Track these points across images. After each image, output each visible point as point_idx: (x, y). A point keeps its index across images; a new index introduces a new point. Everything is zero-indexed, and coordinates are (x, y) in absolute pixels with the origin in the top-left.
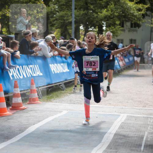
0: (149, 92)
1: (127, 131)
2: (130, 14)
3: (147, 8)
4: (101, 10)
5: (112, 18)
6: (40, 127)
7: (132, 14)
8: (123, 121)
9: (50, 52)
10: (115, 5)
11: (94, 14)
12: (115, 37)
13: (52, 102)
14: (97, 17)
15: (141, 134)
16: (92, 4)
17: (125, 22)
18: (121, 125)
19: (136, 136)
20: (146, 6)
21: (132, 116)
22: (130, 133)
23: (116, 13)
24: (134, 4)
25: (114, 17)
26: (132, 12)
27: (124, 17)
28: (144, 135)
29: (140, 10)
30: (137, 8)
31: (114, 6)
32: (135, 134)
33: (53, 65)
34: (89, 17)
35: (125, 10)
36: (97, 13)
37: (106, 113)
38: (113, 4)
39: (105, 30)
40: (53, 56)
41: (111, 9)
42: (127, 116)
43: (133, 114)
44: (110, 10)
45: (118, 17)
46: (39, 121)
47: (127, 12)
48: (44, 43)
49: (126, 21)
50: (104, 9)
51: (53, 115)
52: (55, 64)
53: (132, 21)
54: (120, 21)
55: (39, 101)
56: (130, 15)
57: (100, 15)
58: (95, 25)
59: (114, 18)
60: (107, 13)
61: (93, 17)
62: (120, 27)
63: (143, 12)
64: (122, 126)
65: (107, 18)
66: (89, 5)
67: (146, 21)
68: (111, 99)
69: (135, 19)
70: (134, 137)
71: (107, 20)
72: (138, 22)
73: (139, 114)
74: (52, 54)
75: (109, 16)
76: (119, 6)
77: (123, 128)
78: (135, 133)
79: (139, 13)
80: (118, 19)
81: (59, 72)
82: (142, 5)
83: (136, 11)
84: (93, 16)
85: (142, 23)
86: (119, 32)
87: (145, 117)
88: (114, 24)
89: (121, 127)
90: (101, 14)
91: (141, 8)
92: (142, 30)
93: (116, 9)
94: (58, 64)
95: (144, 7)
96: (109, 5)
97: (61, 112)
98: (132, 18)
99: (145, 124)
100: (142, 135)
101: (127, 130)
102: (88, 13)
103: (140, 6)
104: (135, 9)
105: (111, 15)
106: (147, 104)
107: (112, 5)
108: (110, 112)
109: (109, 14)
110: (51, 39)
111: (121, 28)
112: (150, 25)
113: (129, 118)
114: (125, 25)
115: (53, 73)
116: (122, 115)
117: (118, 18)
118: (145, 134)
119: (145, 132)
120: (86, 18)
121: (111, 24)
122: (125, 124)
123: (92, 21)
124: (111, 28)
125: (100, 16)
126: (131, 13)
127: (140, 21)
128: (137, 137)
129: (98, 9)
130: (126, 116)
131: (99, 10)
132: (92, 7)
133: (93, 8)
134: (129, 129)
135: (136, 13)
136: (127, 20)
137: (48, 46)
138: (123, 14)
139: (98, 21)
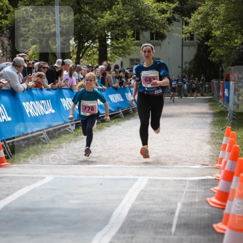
0: (181, 140)
1: (149, 204)
2: (147, 18)
3: (174, 9)
4: (102, 13)
5: (120, 26)
6: (10, 203)
7: (152, 18)
8: (142, 189)
9: (21, 83)
10: (123, 4)
11: (91, 19)
12: (127, 56)
13: (29, 164)
14: (96, 24)
15: (171, 207)
16: (87, 4)
17: (141, 31)
18: (139, 194)
19: (163, 210)
20: (173, 6)
21: (156, 180)
22: (154, 206)
23: (126, 17)
24: (154, 3)
25: (123, 24)
26: (151, 15)
27: (140, 23)
28: (176, 209)
29: (163, 12)
30: (159, 9)
31: (123, 6)
32: (162, 208)
33: (28, 103)
34: (83, 24)
35: (140, 13)
36: (95, 18)
37: (115, 177)
38: (120, 3)
39: (110, 44)
40: (27, 89)
41: (117, 11)
42: (149, 180)
43: (158, 176)
44: (115, 12)
45: (130, 23)
46: (8, 195)
47: (144, 15)
48: (12, 68)
49: (143, 30)
50: (107, 11)
51: (30, 184)
52: (31, 102)
53: (151, 29)
54: (134, 30)
55: (7, 162)
56: (149, 20)
57: (101, 21)
58: (93, 37)
59: (124, 26)
60: (111, 18)
61: (90, 24)
62: (134, 40)
63: (168, 15)
64: (141, 196)
65: (111, 26)
66: (82, 6)
67: (174, 29)
68: (123, 154)
69: (156, 26)
70: (161, 212)
71: (113, 29)
72: (162, 31)
73: (167, 176)
74: (25, 85)
75: (115, 22)
76: (131, 6)
77: (142, 199)
78: (161, 206)
79: (163, 15)
80: (129, 27)
81: (37, 115)
82: (167, 4)
83: (157, 14)
84: (90, 22)
85: (168, 31)
86: (132, 48)
87: (178, 180)
88: (124, 36)
89: (140, 198)
90: (103, 19)
91: (165, 8)
92: (169, 43)
93: (125, 11)
94: (36, 102)
95: (169, 6)
96: (114, 4)
97: (43, 178)
98: (152, 25)
99: (178, 191)
100: (173, 209)
101: (149, 202)
102: (81, 18)
103: (163, 5)
104: (155, 10)
105: (118, 20)
106: (180, 160)
107: (118, 4)
108: (122, 175)
109: (115, 20)
110: (22, 61)
111: (136, 42)
112: (180, 36)
113: (152, 183)
114: (141, 36)
115: (29, 116)
116: (140, 178)
117: (130, 25)
118: (176, 206)
119: (177, 203)
120: (79, 26)
121: (118, 34)
122: (146, 192)
123: (89, 31)
124: (119, 42)
125: (100, 23)
126: (149, 17)
127: (164, 28)
128: (164, 212)
129: (97, 11)
130: (147, 180)
131: (99, 13)
132: (87, 8)
133: (89, 9)
134: (153, 200)
135: (158, 17)
136: (144, 28)
137: (17, 73)
138: (138, 19)
139: (99, 31)
